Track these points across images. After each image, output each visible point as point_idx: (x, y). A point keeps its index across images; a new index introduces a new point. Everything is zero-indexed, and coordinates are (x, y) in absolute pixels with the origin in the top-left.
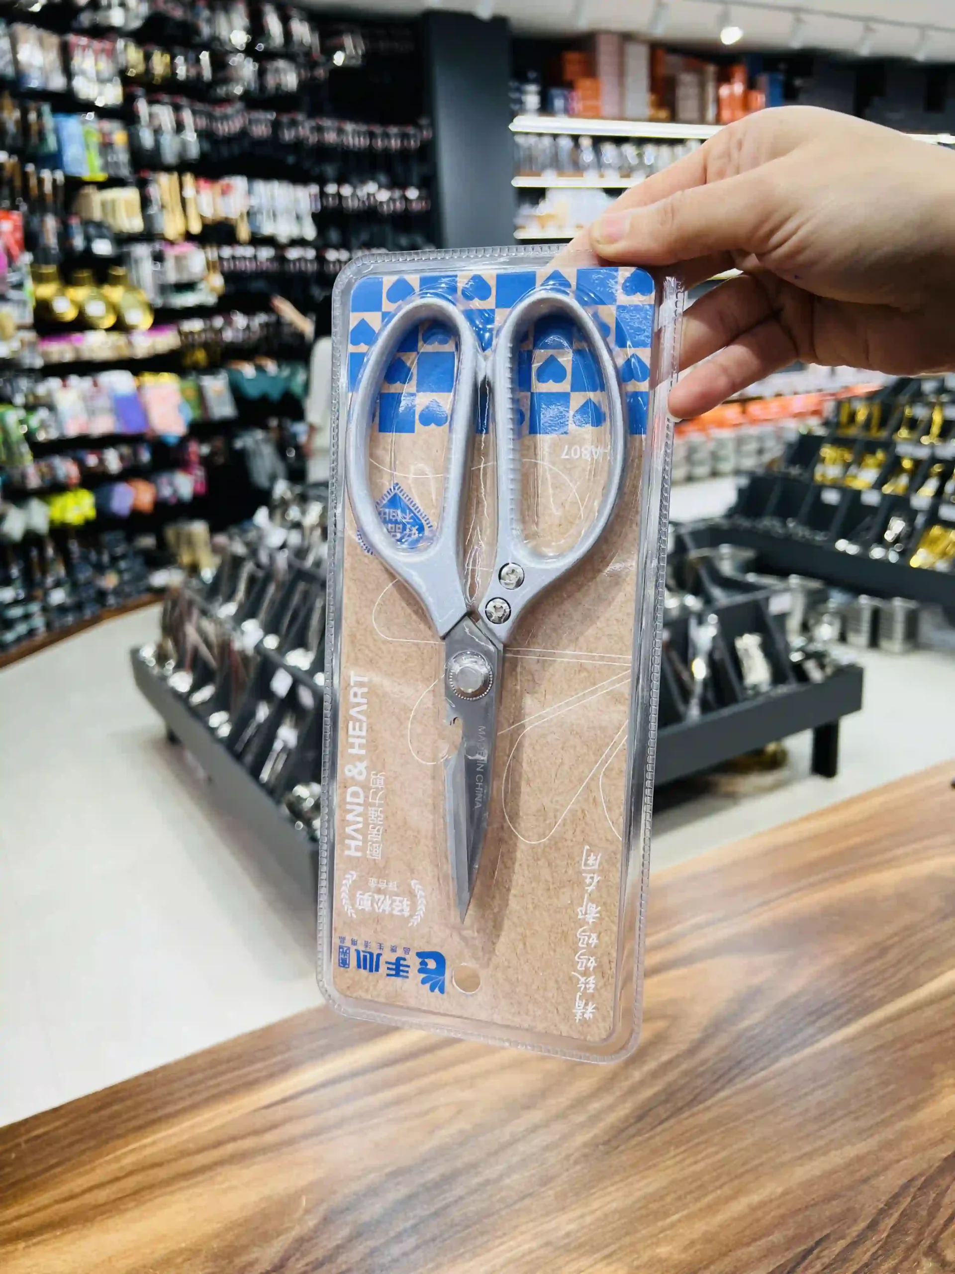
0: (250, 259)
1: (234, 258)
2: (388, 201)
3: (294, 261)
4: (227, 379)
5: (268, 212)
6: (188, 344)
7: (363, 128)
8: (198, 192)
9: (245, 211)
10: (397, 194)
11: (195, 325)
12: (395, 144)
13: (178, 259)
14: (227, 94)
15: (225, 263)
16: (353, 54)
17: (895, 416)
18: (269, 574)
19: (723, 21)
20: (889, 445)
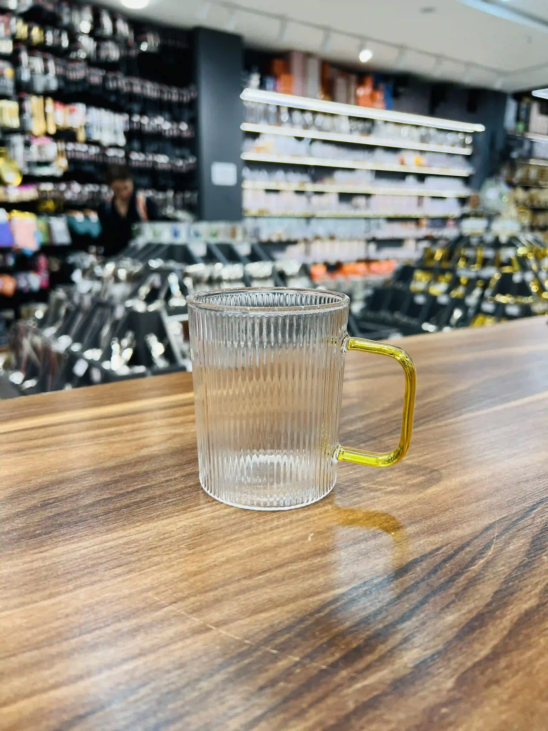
0: (85, 152)
1: (74, 151)
2: (169, 130)
3: (111, 157)
4: (66, 221)
5: (97, 128)
6: (43, 197)
7: (157, 86)
8: (55, 108)
9: (83, 124)
10: (175, 126)
11: (48, 187)
12: (175, 98)
13: (40, 148)
14: (77, 57)
15: (69, 153)
16: (153, 45)
17: (456, 254)
18: (79, 308)
19: (361, 48)
20: (453, 270)
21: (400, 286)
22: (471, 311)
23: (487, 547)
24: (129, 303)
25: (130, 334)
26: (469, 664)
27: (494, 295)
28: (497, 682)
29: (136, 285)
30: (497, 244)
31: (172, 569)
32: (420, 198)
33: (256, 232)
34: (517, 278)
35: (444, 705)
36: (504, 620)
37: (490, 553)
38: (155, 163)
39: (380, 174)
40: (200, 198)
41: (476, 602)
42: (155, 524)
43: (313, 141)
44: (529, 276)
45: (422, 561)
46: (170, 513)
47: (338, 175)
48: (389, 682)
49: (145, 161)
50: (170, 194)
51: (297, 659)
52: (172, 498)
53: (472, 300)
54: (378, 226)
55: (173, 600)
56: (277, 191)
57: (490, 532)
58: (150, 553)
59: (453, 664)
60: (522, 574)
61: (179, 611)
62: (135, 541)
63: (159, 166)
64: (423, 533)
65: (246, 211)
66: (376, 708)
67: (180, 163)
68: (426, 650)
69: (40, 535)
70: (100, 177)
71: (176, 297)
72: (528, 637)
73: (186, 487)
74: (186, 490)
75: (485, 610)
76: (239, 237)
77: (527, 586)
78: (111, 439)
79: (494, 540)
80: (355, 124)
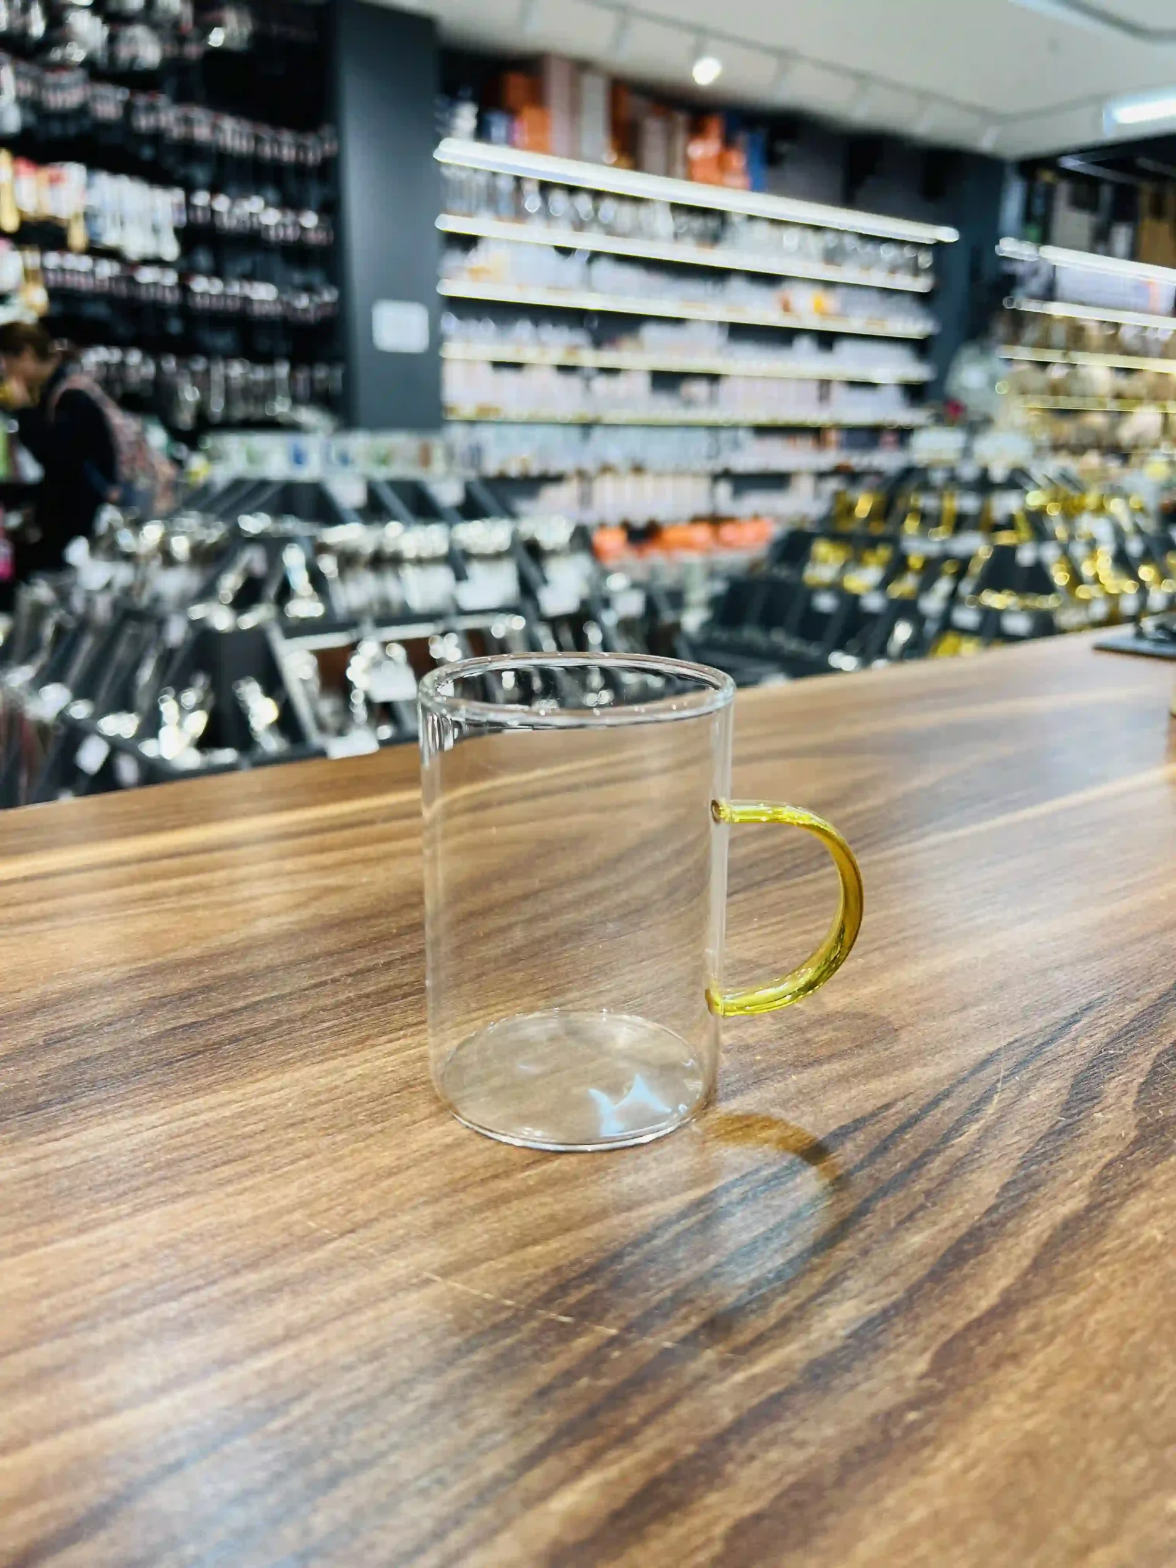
0: (85, 273)
1: (63, 270)
2: (277, 226)
3: (148, 285)
5: (114, 217)
7: (247, 127)
8: (16, 174)
9: (81, 211)
10: (290, 217)
12: (288, 154)
14: (63, 57)
15: (50, 275)
16: (237, 33)
17: (900, 504)
18: (84, 623)
19: (697, 53)
20: (893, 540)
21: (783, 573)
22: (931, 627)
23: (986, 1098)
24: (198, 611)
25: (201, 680)
26: (959, 1324)
27: (978, 590)
28: (1014, 1357)
29: (211, 572)
30: (984, 485)
31: (340, 1165)
32: (825, 385)
33: (476, 454)
34: (1026, 556)
35: (912, 1405)
36: (1022, 1238)
37: (991, 1111)
38: (247, 300)
39: (739, 332)
40: (348, 379)
41: (967, 1206)
42: (297, 1075)
43: (595, 256)
44: (1050, 553)
45: (856, 1130)
46: (328, 1050)
47: (650, 332)
48: (799, 1366)
49: (224, 295)
50: (282, 370)
51: (613, 1331)
52: (329, 1020)
53: (933, 603)
54: (736, 445)
55: (348, 1225)
56: (517, 366)
57: (990, 1069)
58: (291, 1134)
59: (926, 1325)
60: (1055, 1149)
61: (360, 1247)
62: (254, 1111)
63: (257, 309)
64: (855, 1076)
65: (451, 410)
66: (777, 1418)
67: (303, 302)
68: (871, 1302)
69: (48, 1103)
70: (122, 330)
71: (302, 597)
72: (1073, 1268)
73: (359, 997)
74: (359, 1003)
75: (985, 1221)
76: (439, 465)
77: (1065, 1171)
78: (187, 901)
79: (999, 1085)
80: (683, 219)
